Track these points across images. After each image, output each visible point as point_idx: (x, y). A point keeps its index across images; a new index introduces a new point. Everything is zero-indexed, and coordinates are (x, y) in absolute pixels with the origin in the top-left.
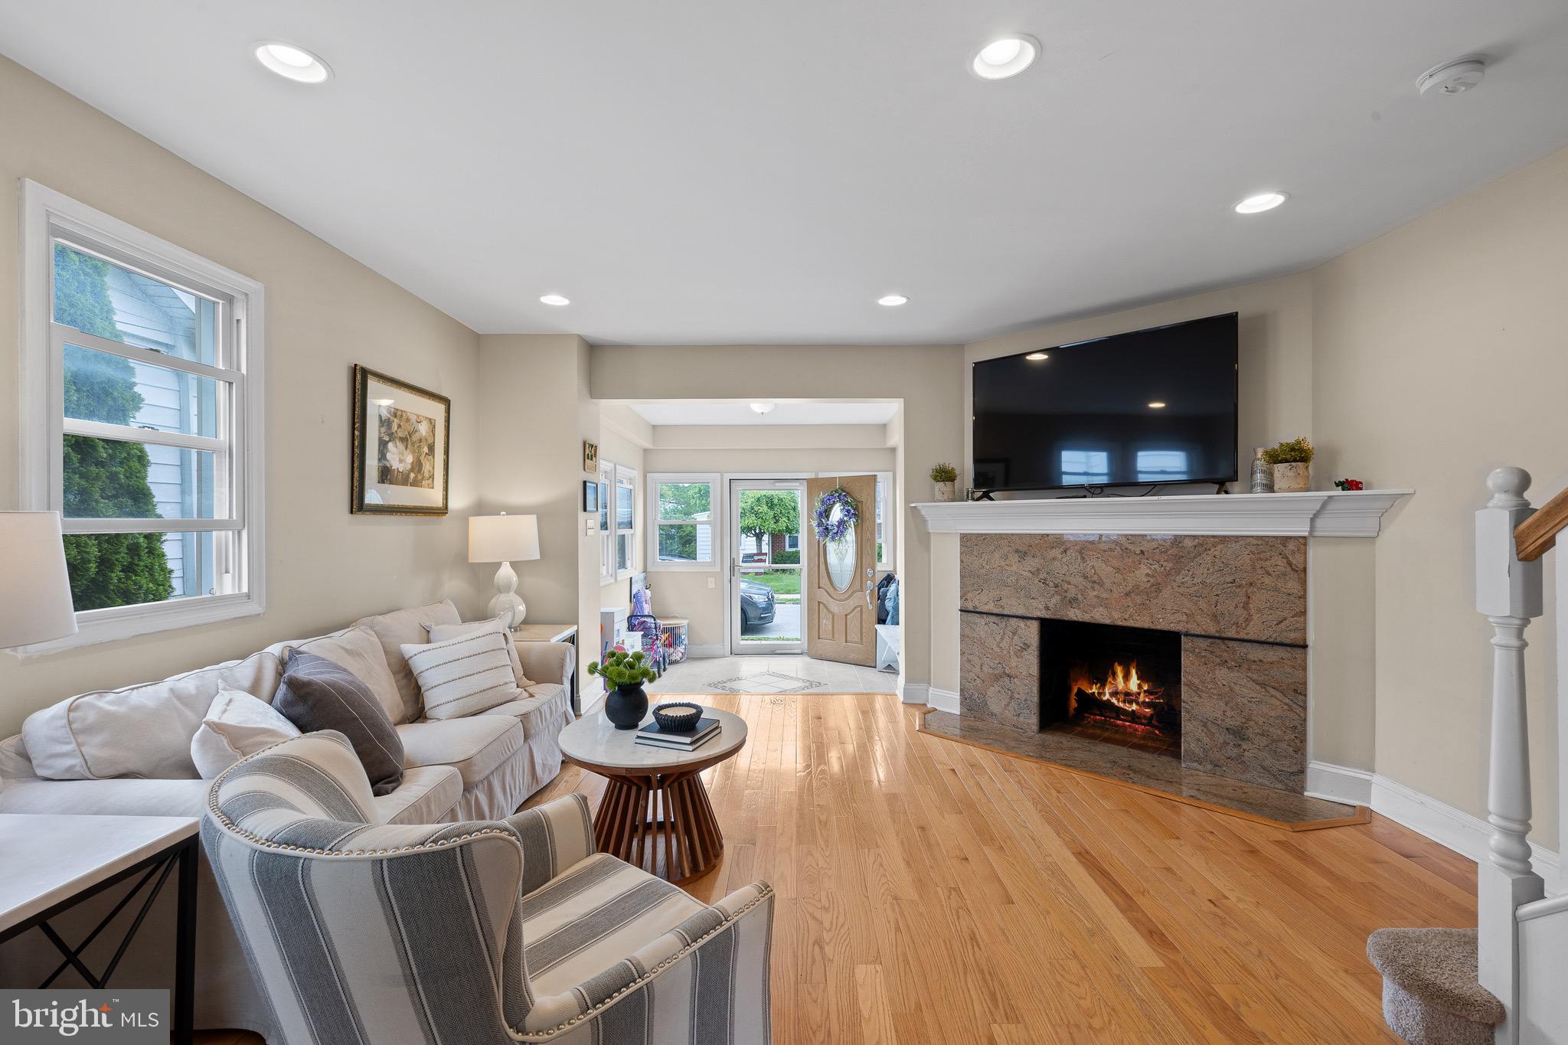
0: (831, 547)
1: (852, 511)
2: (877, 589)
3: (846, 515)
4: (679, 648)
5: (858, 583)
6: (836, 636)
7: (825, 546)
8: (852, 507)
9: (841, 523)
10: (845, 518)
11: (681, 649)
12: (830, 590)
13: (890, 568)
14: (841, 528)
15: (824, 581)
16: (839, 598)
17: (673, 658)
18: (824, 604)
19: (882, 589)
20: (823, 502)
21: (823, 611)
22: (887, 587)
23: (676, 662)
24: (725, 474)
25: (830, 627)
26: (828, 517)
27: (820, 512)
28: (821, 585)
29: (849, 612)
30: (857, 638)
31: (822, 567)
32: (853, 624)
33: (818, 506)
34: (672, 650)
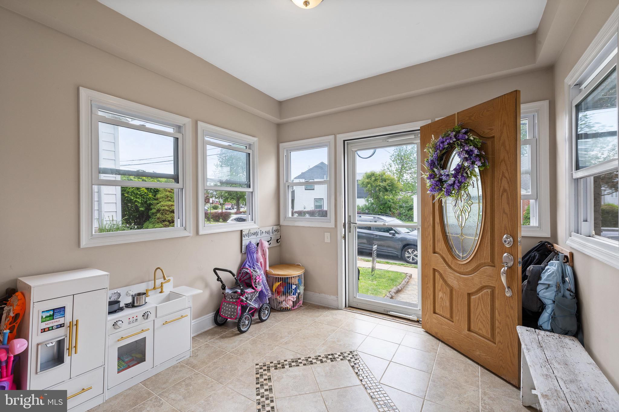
0: (449, 202)
1: (476, 152)
2: (520, 267)
3: (466, 159)
4: (289, 297)
5: (487, 252)
6: (456, 318)
7: (440, 202)
8: (476, 146)
9: (460, 169)
10: (466, 164)
11: (292, 298)
12: (449, 258)
13: (546, 233)
14: (459, 177)
15: (441, 246)
16: (458, 270)
17: (284, 305)
18: (441, 275)
19: (531, 267)
20: (436, 148)
21: (439, 283)
22: (539, 262)
23: (286, 310)
24: (338, 136)
25: (448, 304)
26: (444, 167)
27: (432, 161)
28: (437, 250)
29: (474, 290)
30: (486, 331)
31: (438, 228)
32: (479, 310)
33: (431, 154)
34: (283, 298)
